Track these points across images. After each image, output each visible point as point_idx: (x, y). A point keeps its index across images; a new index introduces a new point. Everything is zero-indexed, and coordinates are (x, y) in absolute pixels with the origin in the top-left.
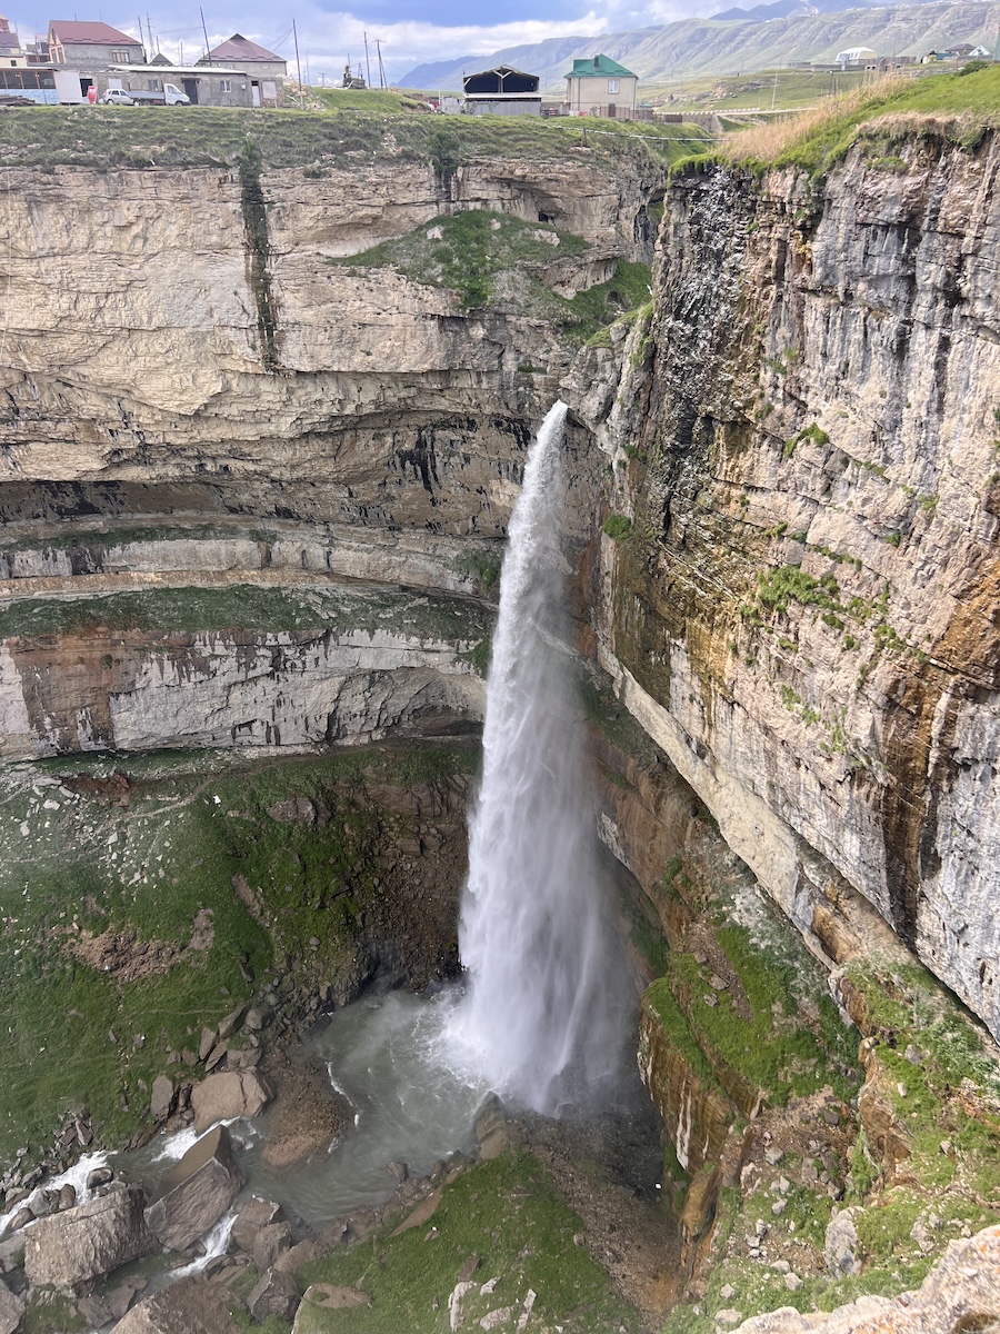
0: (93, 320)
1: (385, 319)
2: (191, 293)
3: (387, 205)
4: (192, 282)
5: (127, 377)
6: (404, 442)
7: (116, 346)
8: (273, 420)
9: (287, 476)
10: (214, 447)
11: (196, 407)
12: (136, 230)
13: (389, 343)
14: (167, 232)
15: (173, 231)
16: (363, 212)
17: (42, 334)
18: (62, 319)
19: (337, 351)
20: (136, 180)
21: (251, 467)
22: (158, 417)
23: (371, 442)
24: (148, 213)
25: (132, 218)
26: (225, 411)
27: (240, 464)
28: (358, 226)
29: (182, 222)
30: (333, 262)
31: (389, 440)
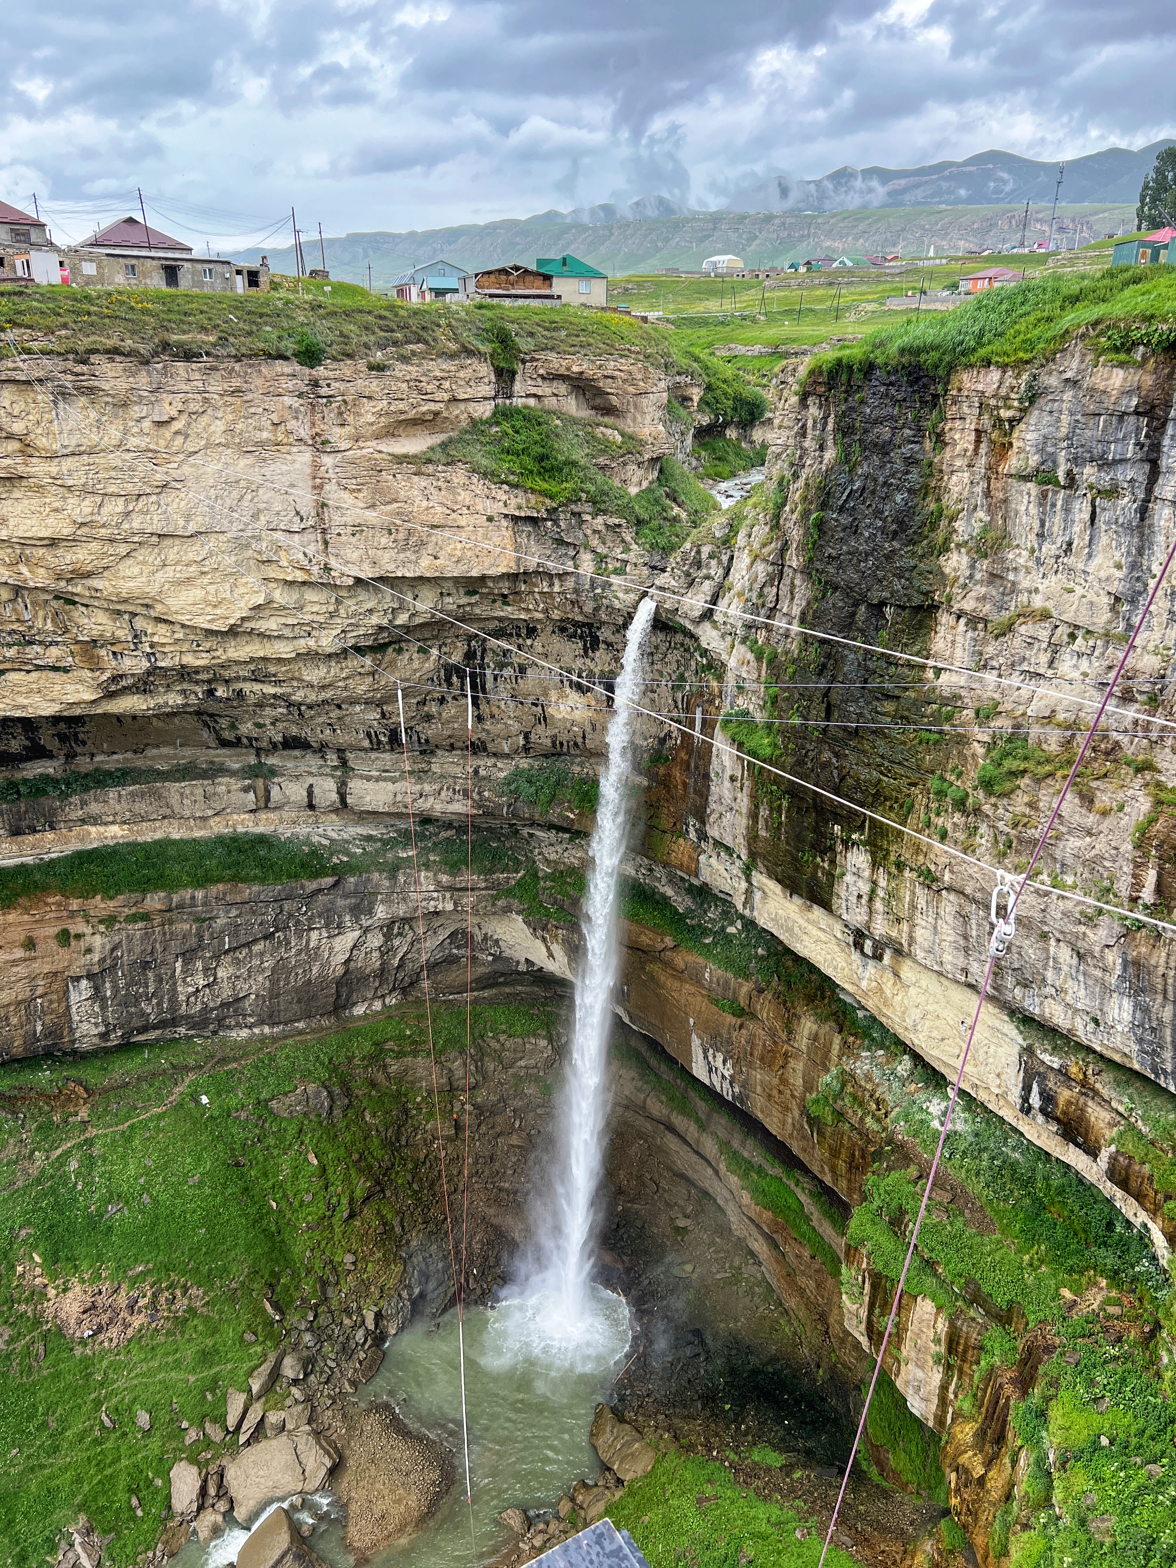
0: (118, 525)
1: (455, 521)
2: (235, 494)
3: (449, 400)
4: (237, 482)
5: (152, 590)
6: (450, 654)
7: (140, 555)
8: (314, 633)
10: (235, 668)
11: (232, 621)
12: (177, 426)
13: (459, 546)
14: (212, 428)
15: (219, 426)
16: (426, 408)
17: (53, 543)
18: (83, 524)
19: (402, 556)
20: (182, 372)
21: (270, 690)
22: (180, 635)
23: (415, 656)
24: (193, 407)
25: (174, 413)
26: (263, 625)
27: (257, 687)
28: (417, 422)
29: (230, 417)
30: (401, 459)
31: (435, 652)
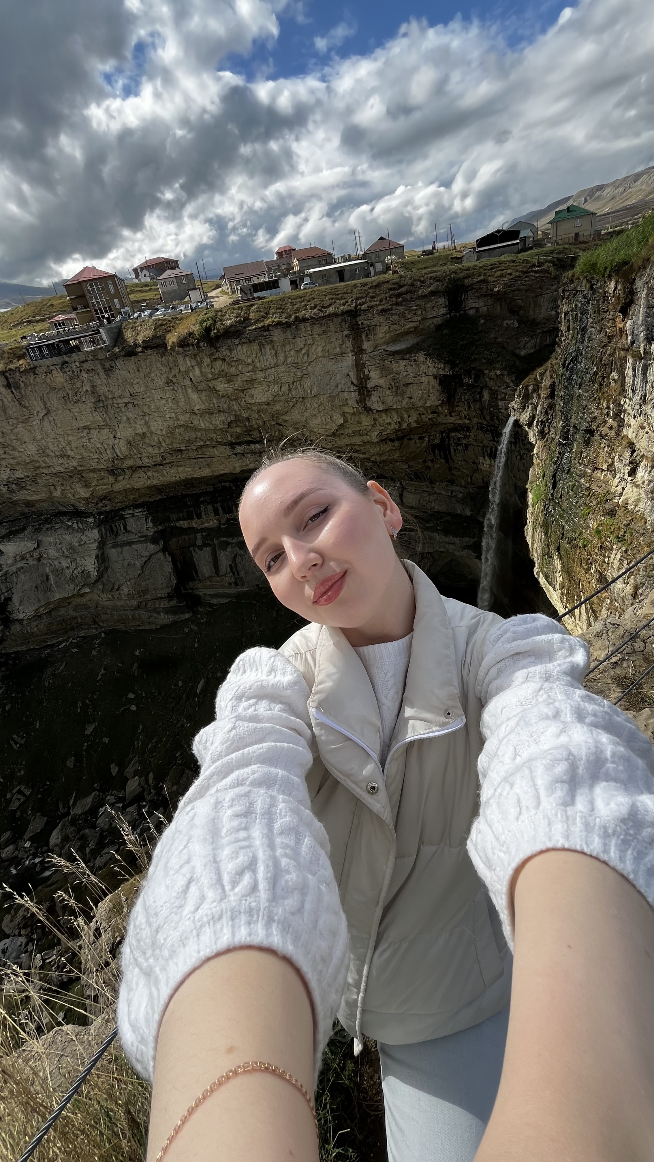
0: (288, 395)
1: (419, 380)
2: (328, 378)
3: (422, 320)
4: (328, 372)
5: (304, 419)
6: (434, 440)
7: (298, 406)
8: (368, 434)
9: (378, 459)
12: (304, 351)
13: (421, 392)
14: (317, 350)
15: (320, 349)
16: (410, 325)
17: (268, 404)
18: (275, 396)
19: (395, 399)
20: (303, 327)
21: (361, 456)
23: (417, 441)
24: (309, 342)
25: (302, 346)
26: (346, 431)
27: (356, 455)
28: (407, 333)
29: (323, 344)
30: (393, 354)
31: (427, 439)
